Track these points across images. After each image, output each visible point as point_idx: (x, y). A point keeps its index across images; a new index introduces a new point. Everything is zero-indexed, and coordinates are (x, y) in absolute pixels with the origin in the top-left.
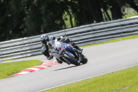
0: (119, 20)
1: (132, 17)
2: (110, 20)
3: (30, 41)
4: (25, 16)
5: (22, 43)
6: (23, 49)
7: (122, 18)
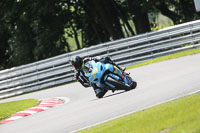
0: (146, 34)
1: (165, 29)
2: (133, 34)
3: (20, 72)
4: (10, 36)
5: (9, 76)
6: (11, 85)
7: (150, 31)
